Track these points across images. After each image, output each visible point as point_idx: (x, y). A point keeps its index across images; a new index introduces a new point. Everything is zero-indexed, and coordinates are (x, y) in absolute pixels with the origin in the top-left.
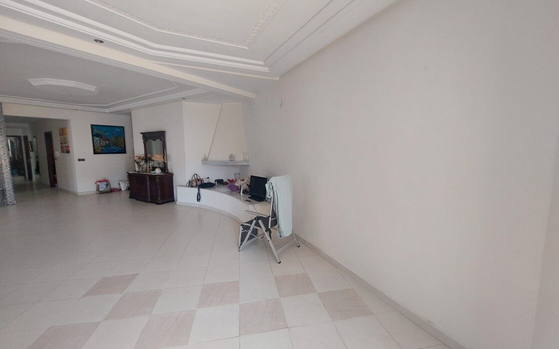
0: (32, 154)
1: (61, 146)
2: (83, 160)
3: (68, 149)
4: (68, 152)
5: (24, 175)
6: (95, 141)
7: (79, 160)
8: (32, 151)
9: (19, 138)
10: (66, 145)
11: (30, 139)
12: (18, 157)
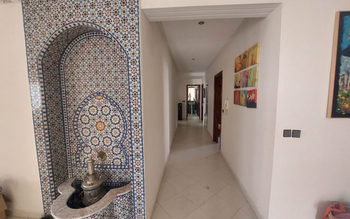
0: (204, 99)
1: (235, 92)
2: (296, 134)
3: (252, 97)
4: (252, 104)
5: (199, 116)
6: (342, 73)
7: (287, 133)
8: (205, 97)
9: (199, 86)
10: (248, 89)
11: (204, 87)
12: (198, 101)
